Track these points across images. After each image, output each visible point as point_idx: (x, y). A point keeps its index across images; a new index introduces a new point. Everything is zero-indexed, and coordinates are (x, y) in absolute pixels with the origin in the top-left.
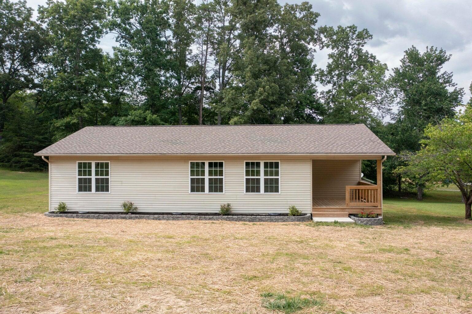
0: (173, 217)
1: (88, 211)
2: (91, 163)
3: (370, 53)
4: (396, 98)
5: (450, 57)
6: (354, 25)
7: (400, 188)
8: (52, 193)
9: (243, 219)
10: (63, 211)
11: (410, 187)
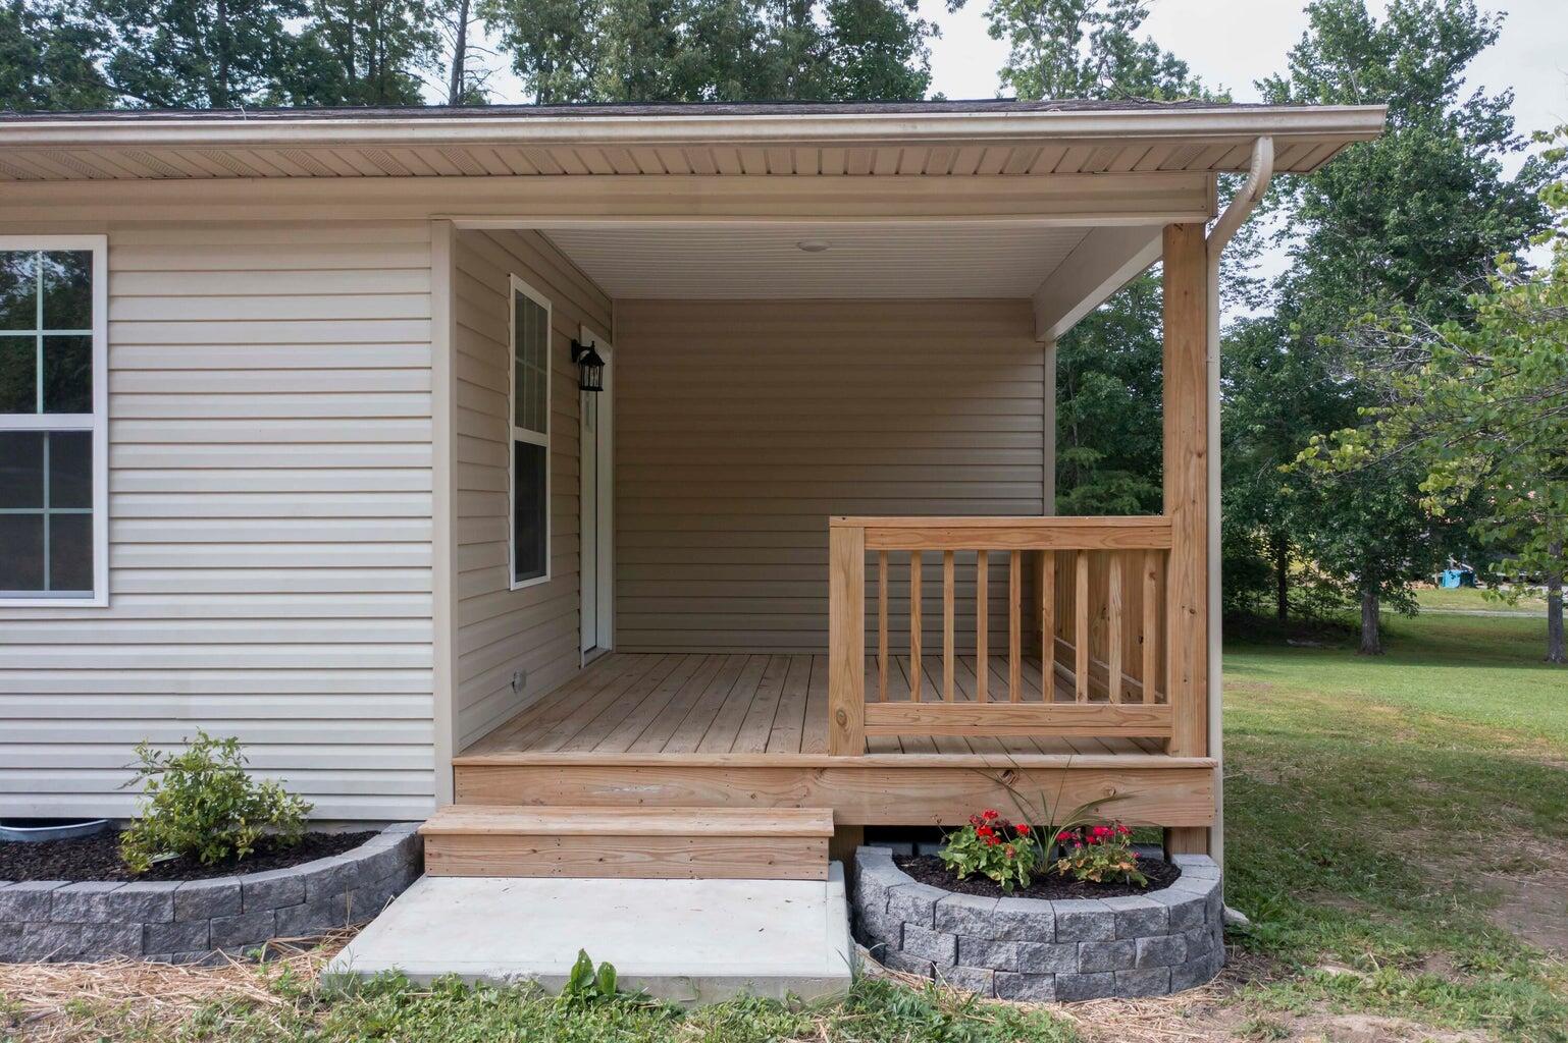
3: (1164, 50)
4: (1272, 214)
5: (1500, 22)
7: (1283, 603)
11: (1323, 600)
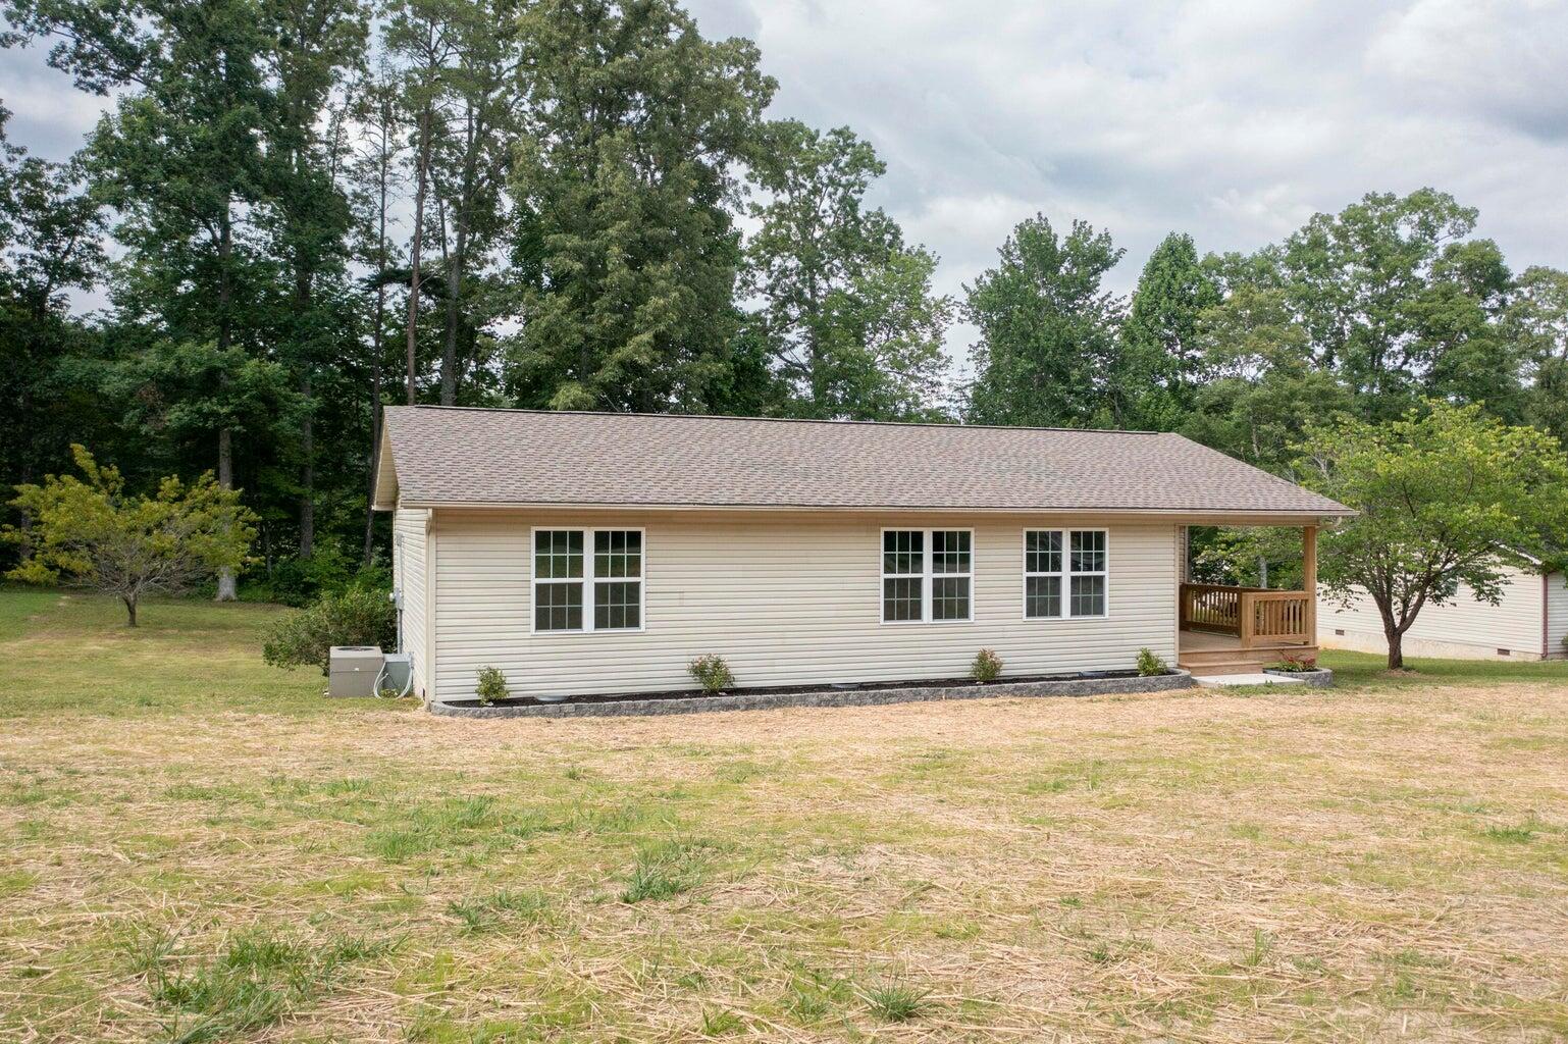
0: (875, 695)
1: (568, 693)
2: (580, 534)
6: (847, 128)
10: (495, 697)
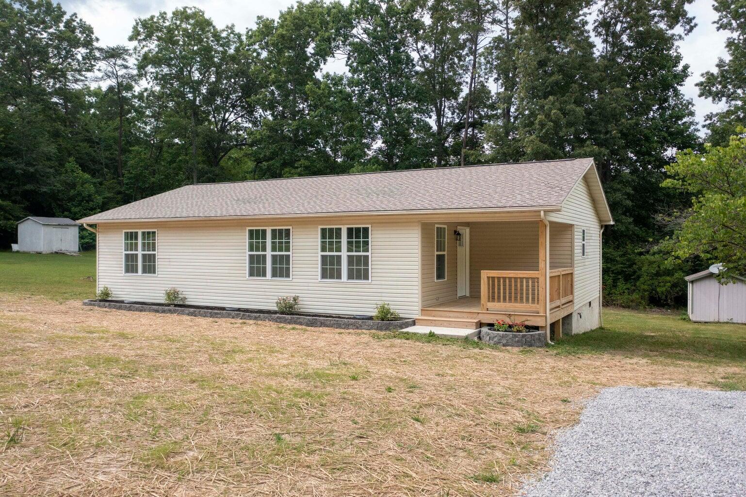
1: (134, 300)
8: (100, 274)
9: (298, 321)
